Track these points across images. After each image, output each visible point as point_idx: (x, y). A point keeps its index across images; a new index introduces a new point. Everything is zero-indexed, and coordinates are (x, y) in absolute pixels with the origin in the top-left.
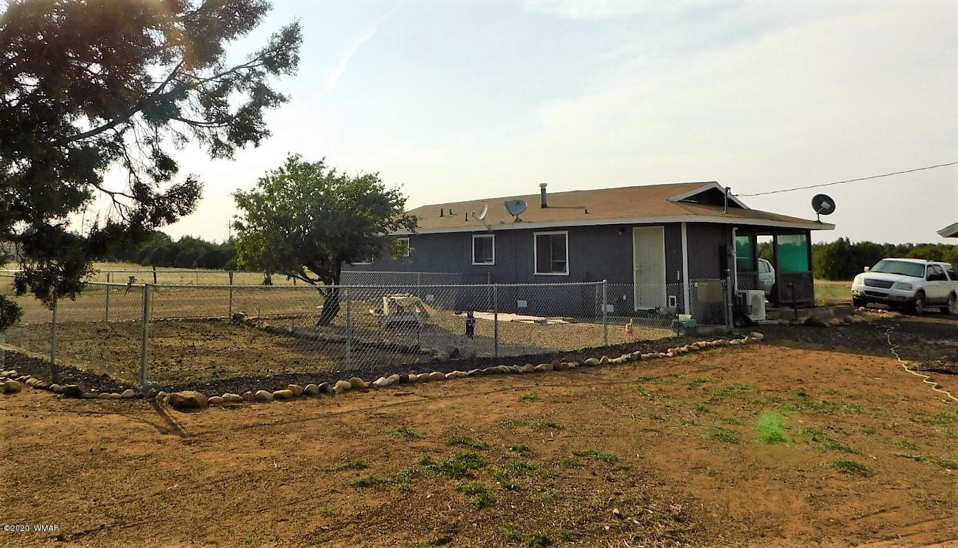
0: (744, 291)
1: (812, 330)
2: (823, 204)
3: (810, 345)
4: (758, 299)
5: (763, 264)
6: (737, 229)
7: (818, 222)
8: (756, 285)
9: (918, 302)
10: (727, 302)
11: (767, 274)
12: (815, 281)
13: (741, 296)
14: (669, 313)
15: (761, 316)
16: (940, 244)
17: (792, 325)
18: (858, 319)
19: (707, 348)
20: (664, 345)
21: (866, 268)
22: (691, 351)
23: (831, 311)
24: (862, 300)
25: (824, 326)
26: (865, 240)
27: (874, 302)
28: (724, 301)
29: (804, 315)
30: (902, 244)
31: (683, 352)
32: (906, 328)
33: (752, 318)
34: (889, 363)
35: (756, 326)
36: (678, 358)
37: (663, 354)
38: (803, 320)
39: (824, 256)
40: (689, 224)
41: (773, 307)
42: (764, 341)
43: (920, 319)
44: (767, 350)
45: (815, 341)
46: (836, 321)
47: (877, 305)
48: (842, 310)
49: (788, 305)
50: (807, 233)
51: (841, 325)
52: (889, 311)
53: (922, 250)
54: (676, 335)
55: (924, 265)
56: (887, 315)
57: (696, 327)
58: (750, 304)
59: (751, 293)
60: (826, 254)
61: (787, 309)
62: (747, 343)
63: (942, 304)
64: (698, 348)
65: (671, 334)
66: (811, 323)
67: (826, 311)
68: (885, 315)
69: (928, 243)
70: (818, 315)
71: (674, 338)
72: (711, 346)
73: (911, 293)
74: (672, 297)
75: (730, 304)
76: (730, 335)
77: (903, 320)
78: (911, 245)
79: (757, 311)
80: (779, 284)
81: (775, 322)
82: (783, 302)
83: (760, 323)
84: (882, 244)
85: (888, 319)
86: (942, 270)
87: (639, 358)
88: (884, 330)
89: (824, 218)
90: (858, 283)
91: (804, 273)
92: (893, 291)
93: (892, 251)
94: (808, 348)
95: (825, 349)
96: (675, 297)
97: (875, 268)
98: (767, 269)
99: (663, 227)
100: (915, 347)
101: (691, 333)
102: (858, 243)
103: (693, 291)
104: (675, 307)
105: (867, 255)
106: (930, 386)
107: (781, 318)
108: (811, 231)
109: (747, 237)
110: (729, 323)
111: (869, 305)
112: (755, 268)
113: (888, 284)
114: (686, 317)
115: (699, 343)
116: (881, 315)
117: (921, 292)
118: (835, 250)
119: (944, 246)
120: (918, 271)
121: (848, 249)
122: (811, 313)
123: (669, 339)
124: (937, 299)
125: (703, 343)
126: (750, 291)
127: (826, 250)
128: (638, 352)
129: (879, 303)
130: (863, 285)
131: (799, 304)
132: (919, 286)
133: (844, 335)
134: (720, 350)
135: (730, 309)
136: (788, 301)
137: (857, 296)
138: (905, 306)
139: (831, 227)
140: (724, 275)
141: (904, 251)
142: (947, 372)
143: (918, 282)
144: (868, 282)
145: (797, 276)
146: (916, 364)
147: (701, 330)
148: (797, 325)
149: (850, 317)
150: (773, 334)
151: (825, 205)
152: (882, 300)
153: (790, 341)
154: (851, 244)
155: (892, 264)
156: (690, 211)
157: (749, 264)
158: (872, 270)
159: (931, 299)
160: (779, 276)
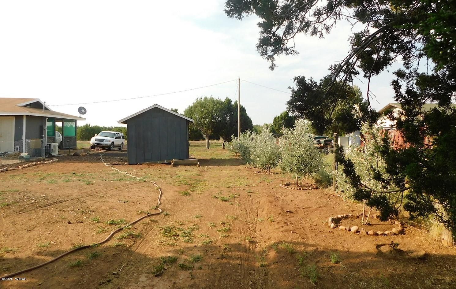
0: (50, 144)
1: (76, 157)
2: (82, 110)
3: (75, 161)
4: (55, 146)
5: (57, 133)
6: (48, 119)
7: (80, 117)
8: (54, 141)
9: (112, 146)
10: (43, 148)
11: (59, 137)
12: (77, 142)
13: (48, 146)
14: (16, 154)
15: (56, 153)
16: (122, 127)
17: (68, 156)
18: (92, 153)
19: (36, 165)
20: (17, 165)
21: (96, 135)
22: (29, 166)
23: (83, 151)
24: (93, 147)
25: (80, 156)
26: (96, 125)
27: (98, 147)
28: (41, 148)
29: (72, 152)
30: (109, 127)
31: (26, 167)
32: (107, 154)
33: (53, 154)
34: (101, 164)
35: (54, 157)
36: (24, 169)
37: (17, 168)
38: (72, 154)
39: (80, 131)
40: (27, 116)
41: (60, 150)
42: (58, 161)
43: (112, 152)
44: (60, 164)
45: (77, 160)
46: (84, 154)
47: (98, 148)
48: (86, 150)
49: (66, 149)
50: (75, 121)
51: (86, 155)
52: (102, 150)
53: (116, 129)
54: (21, 162)
55: (114, 134)
56: (102, 151)
57: (29, 158)
58: (52, 149)
59: (53, 144)
60: (80, 130)
61: (66, 150)
62: (52, 162)
63: (119, 147)
64: (32, 165)
65: (18, 161)
66: (75, 155)
67: (81, 151)
68: (101, 151)
69: (118, 126)
70: (78, 152)
71: (20, 163)
72: (37, 164)
73: (110, 143)
74: (17, 147)
75: (44, 149)
76: (44, 160)
77: (107, 152)
78: (112, 127)
79: (54, 152)
80: (63, 141)
81: (62, 155)
82: (65, 148)
83: (56, 156)
84: (102, 127)
85: (102, 152)
86: (120, 135)
87: (7, 170)
88: (100, 156)
89: (82, 116)
90: (93, 141)
91: (73, 137)
92: (104, 143)
93: (105, 129)
94: (75, 162)
95: (81, 162)
96: (18, 147)
97: (99, 134)
98: (58, 135)
99: (14, 117)
100: (109, 159)
101: (27, 160)
102: (93, 126)
103: (28, 144)
104: (19, 151)
105: (96, 130)
106: (111, 168)
107: (64, 154)
108: (77, 121)
109: (51, 122)
110: (43, 156)
111: (96, 148)
112: (54, 134)
113: (103, 140)
114: (25, 154)
115: (33, 163)
116: (100, 151)
117: (113, 143)
118: (84, 129)
119: (123, 128)
120: (112, 136)
121: (90, 128)
122: (75, 151)
123: (17, 163)
124: (117, 145)
125: (34, 163)
126: (52, 143)
127: (81, 129)
128: (6, 168)
129: (99, 147)
130: (94, 141)
131: (71, 148)
132: (113, 141)
133: (87, 158)
134: (41, 165)
135: (44, 151)
136: (67, 148)
137: (92, 145)
138: (108, 148)
139: (84, 119)
140: (41, 137)
141: (110, 129)
142: (117, 165)
143: (112, 139)
144: (96, 140)
145: (71, 138)
146: (109, 164)
147: (31, 160)
148: (70, 156)
149: (89, 152)
150: (61, 159)
151: (83, 111)
152: (100, 146)
153: (67, 161)
154: (91, 126)
155: (105, 133)
156: (28, 111)
157: (51, 134)
158: (98, 135)
159: (116, 145)
160: (64, 138)
